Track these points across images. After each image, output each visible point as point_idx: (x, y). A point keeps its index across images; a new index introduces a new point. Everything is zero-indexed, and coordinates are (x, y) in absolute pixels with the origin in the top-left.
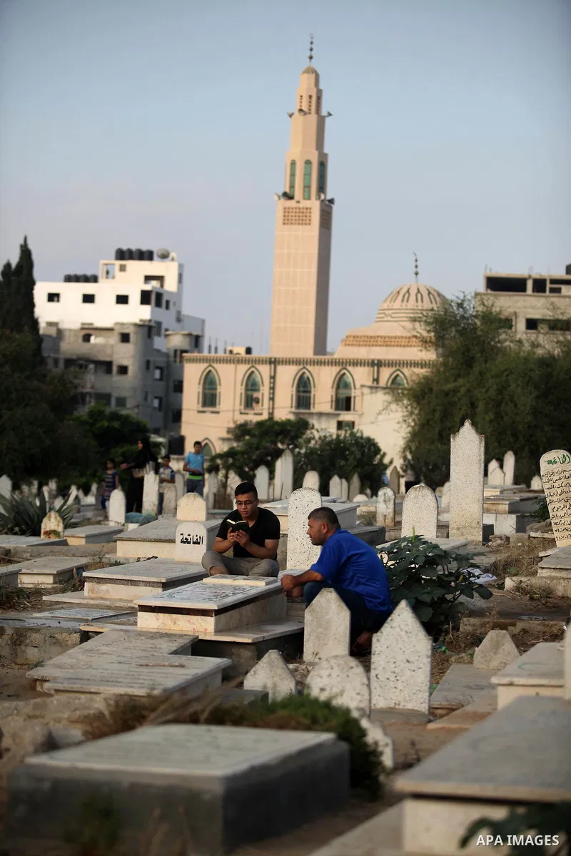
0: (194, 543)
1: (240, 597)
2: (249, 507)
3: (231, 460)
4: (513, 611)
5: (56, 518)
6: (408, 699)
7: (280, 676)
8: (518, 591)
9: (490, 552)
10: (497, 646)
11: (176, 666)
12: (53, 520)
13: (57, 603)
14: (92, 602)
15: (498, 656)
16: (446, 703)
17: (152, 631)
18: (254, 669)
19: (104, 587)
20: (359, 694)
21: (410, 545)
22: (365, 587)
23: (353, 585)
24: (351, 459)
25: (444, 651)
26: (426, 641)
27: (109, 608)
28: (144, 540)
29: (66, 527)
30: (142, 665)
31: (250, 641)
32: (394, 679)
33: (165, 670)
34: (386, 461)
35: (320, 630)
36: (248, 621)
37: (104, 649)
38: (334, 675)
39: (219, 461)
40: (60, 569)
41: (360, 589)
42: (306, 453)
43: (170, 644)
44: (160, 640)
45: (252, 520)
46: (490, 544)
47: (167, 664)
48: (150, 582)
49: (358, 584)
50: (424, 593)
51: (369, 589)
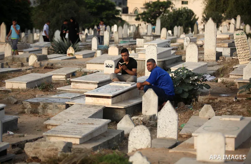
0: (110, 67)
1: (121, 91)
2: (126, 57)
3: (144, 16)
4: (219, 92)
5: (72, 49)
6: (170, 134)
7: (129, 123)
8: (223, 83)
9: (218, 65)
10: (207, 110)
11: (90, 124)
12: (71, 50)
13: (62, 90)
14: (73, 90)
15: (208, 113)
16: (186, 133)
17: (90, 104)
18: (120, 121)
19: (78, 84)
20: (147, 139)
21: (182, 71)
22: (165, 87)
23: (161, 86)
24: (184, 17)
25: (191, 109)
26: (176, 115)
27: (79, 92)
28: (96, 64)
29: (76, 52)
30: (79, 124)
31: (123, 108)
32: (165, 128)
33: (86, 126)
34: (196, 17)
35: (148, 103)
36: (124, 99)
37: (72, 112)
38: (139, 132)
39: (140, 16)
40: (67, 73)
41: (163, 87)
42: (168, 15)
43: (95, 110)
44: (92, 108)
45: (128, 62)
46: (218, 61)
47: (87, 123)
48: (93, 83)
49: (162, 86)
50: (186, 88)
51: (166, 88)
